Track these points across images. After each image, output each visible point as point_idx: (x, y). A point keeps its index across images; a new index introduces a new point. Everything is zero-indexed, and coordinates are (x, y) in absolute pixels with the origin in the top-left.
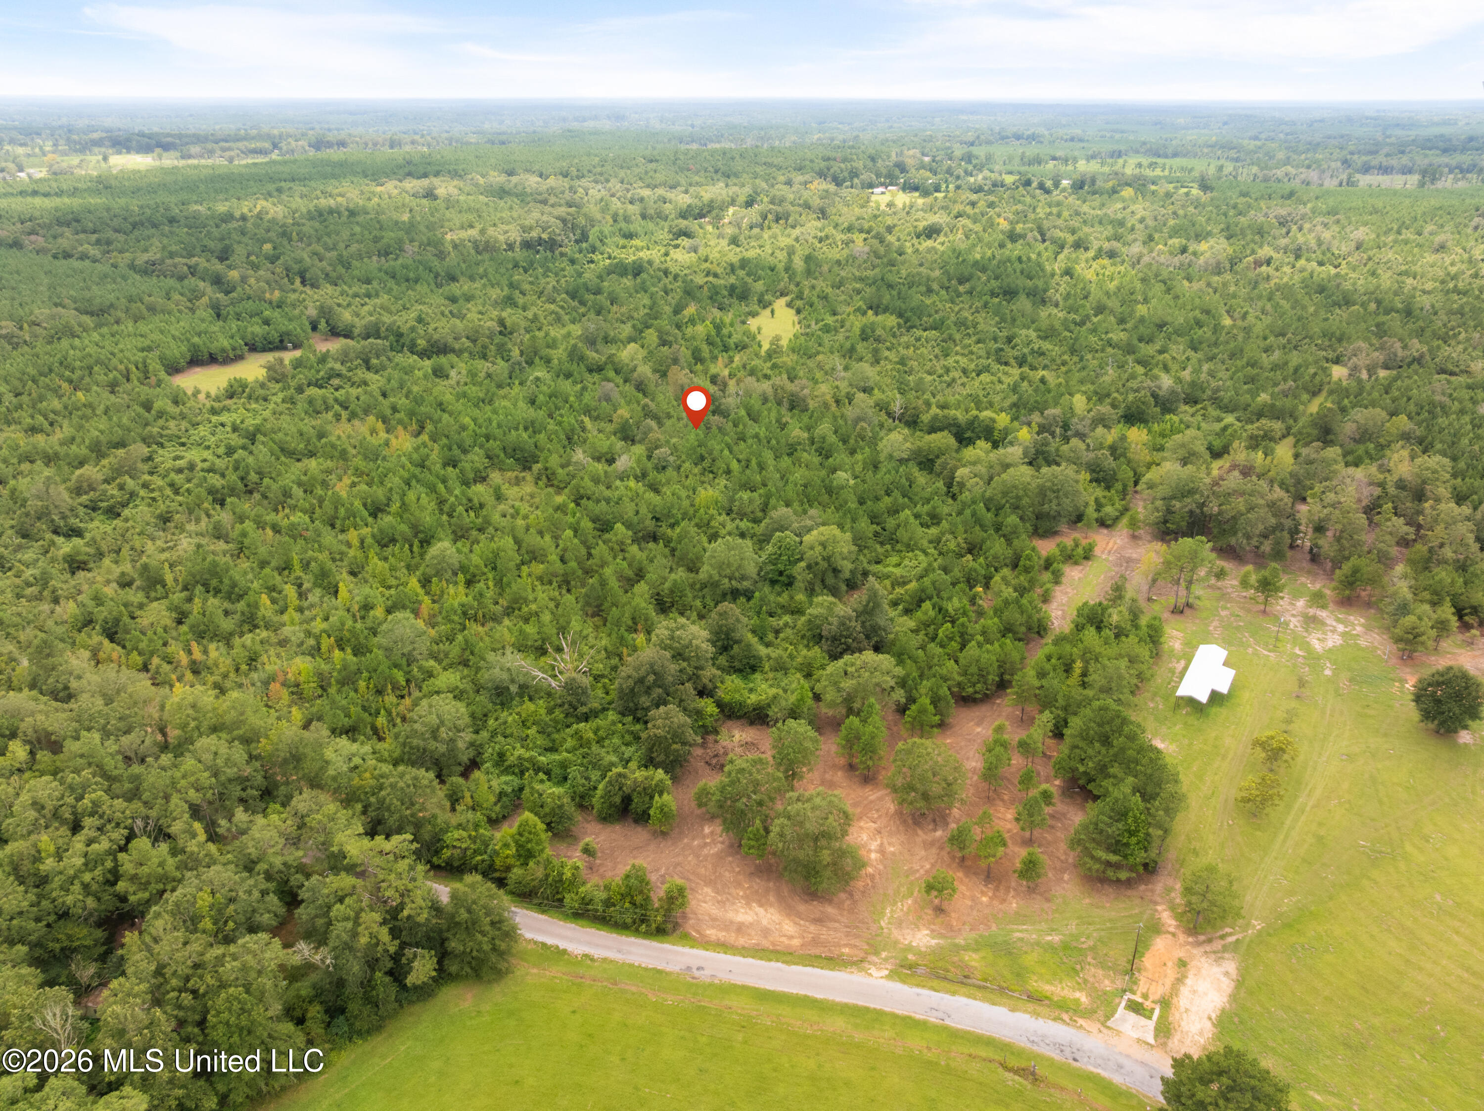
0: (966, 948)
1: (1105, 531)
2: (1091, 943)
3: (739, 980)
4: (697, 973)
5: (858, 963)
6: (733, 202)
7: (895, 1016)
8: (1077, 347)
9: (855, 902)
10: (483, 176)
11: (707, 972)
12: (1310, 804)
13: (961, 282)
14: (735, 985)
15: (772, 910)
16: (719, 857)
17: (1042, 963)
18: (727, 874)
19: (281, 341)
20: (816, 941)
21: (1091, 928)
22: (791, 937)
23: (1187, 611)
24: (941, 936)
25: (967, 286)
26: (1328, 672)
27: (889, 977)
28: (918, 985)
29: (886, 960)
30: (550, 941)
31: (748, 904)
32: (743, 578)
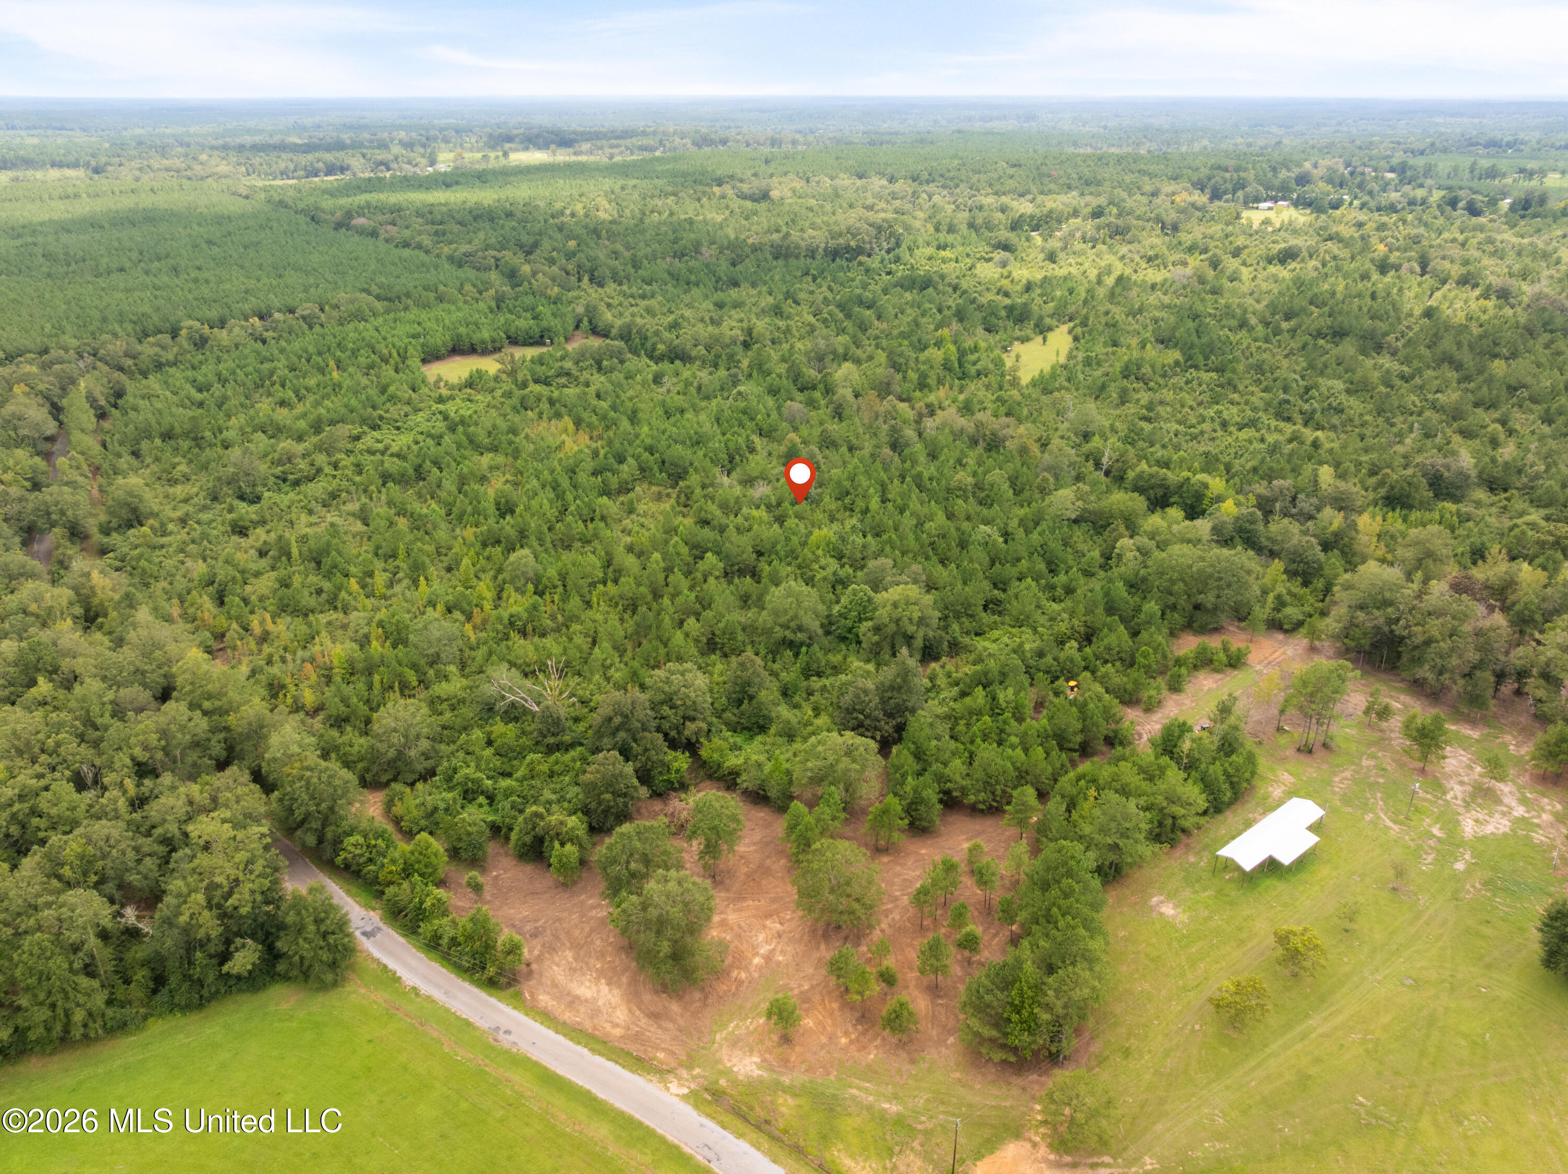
0: (786, 1090)
1: (1281, 637)
2: (929, 1125)
3: (535, 1054)
4: (501, 1036)
5: (662, 1072)
6: (1075, 213)
7: (663, 1140)
8: (1386, 406)
9: (705, 1005)
10: (832, 179)
11: (511, 1038)
12: (1320, 1031)
13: (1288, 318)
14: (529, 1059)
15: (616, 992)
16: (602, 922)
17: (860, 1132)
18: (598, 942)
19: (542, 337)
20: (638, 1037)
21: (942, 1108)
22: (616, 1025)
23: (1320, 753)
24: (770, 1068)
25: (1293, 323)
26: (1460, 866)
27: (684, 1098)
28: (708, 1116)
29: (694, 1078)
30: (392, 965)
31: (598, 979)
32: (800, 628)
